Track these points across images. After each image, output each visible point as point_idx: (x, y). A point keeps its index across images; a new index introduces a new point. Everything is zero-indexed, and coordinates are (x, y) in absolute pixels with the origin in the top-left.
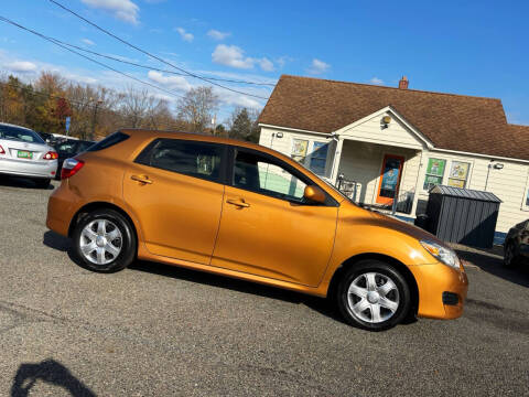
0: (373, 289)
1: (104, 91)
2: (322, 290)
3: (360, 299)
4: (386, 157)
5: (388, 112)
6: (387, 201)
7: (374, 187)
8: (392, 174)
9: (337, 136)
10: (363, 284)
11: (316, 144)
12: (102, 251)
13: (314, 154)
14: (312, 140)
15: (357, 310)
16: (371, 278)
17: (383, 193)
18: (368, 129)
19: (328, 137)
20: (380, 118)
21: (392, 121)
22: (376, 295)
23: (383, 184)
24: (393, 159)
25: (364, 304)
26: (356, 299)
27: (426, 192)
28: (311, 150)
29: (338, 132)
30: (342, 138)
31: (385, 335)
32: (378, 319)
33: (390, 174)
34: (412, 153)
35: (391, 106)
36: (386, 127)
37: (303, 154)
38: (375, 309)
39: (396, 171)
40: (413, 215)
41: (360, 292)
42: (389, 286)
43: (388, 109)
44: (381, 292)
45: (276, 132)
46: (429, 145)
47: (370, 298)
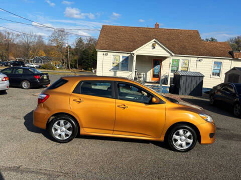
0: (182, 136)
1: (9, 34)
2: (162, 139)
3: (177, 140)
4: (154, 60)
5: (155, 41)
6: (156, 79)
7: (150, 74)
8: (157, 67)
9: (133, 54)
10: (178, 134)
11: (123, 57)
12: (63, 134)
13: (123, 61)
14: (121, 55)
15: (177, 145)
16: (181, 131)
17: (154, 76)
18: (147, 50)
19: (128, 53)
20: (151, 44)
21: (157, 45)
22: (183, 138)
23: (154, 72)
24: (157, 61)
25: (179, 142)
26: (176, 140)
27: (172, 74)
28: (121, 60)
29: (133, 52)
30: (135, 54)
31: (188, 153)
32: (185, 147)
33: (156, 67)
34: (165, 58)
35: (156, 39)
36: (154, 48)
37: (118, 62)
38: (184, 143)
39: (159, 66)
40: (169, 85)
41: (177, 137)
42: (189, 134)
43: (154, 40)
44: (186, 137)
45: (104, 53)
46: (173, 54)
47: (182, 140)
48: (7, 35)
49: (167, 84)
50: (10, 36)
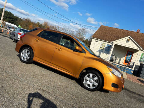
0: (91, 78)
2: (77, 76)
3: (87, 81)
4: (128, 51)
5: (129, 38)
6: (126, 64)
7: (123, 59)
8: (129, 56)
9: (113, 43)
10: (89, 76)
11: (107, 45)
12: (25, 57)
13: (107, 47)
14: (107, 43)
15: (86, 84)
16: (91, 75)
18: (123, 42)
19: (111, 43)
20: (126, 39)
21: (130, 40)
23: (126, 59)
24: (130, 52)
25: (88, 82)
27: (139, 63)
28: (106, 46)
29: (113, 42)
30: (114, 44)
31: (93, 92)
32: (92, 87)
34: (137, 51)
35: (130, 36)
36: (128, 42)
37: (103, 47)
38: (91, 85)
39: (131, 56)
41: (88, 79)
42: (96, 78)
43: (129, 37)
44: (93, 80)
45: (96, 40)
46: (141, 49)
47: (90, 81)
48: (58, 28)
49: (132, 68)
50: (59, 29)
